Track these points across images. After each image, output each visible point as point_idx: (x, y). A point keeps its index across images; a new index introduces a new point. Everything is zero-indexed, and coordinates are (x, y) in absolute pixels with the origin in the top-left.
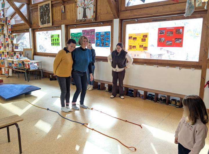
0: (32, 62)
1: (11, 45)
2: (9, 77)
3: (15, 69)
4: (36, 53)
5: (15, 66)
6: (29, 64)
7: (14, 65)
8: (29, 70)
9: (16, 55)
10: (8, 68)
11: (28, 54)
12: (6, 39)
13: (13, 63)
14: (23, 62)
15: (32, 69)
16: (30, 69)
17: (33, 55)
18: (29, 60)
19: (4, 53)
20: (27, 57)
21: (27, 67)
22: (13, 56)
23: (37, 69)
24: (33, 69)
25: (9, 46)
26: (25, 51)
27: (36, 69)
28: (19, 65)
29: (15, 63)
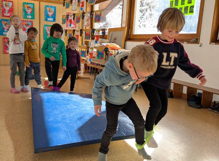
1: (89, 15)
4: (131, 37)
7: (89, 56)
12: (81, 4)
14: (106, 50)
17: (125, 41)
18: (118, 46)
19: (76, 31)
25: (85, 18)
26: (111, 33)
28: (99, 55)
29: (90, 52)
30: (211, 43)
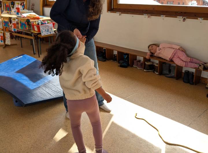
0: (44, 21)
2: (6, 46)
3: (15, 32)
4: (48, 3)
5: (15, 27)
6: (38, 24)
7: (13, 26)
8: (39, 36)
9: (15, 8)
10: (3, 30)
11: (33, 5)
13: (11, 22)
14: (28, 21)
15: (44, 34)
16: (40, 34)
17: (43, 7)
18: (37, 16)
20: (32, 10)
21: (36, 29)
22: (10, 8)
23: (54, 33)
24: (46, 34)
27: (52, 33)
28: (22, 25)
29: (13, 23)
30: (108, 12)
